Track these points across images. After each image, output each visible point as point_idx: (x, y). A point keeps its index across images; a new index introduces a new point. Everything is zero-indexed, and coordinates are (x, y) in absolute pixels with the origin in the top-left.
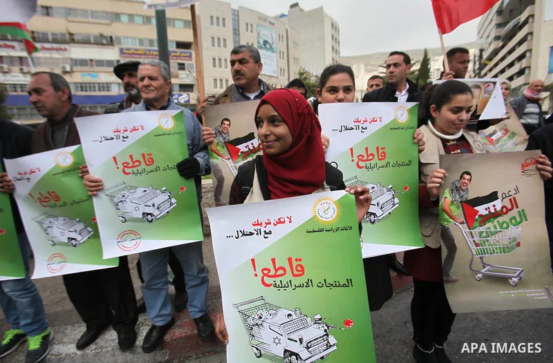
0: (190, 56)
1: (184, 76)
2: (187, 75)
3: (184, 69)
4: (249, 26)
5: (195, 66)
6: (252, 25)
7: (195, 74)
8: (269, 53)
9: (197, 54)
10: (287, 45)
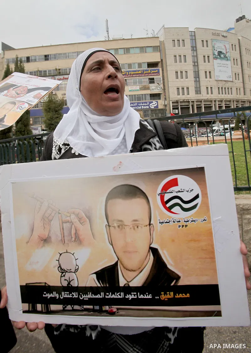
0: (158, 72)
1: (153, 88)
2: (156, 87)
3: (154, 82)
4: (205, 43)
5: (162, 79)
6: (207, 41)
7: (162, 86)
8: (224, 62)
9: (163, 70)
10: (240, 52)
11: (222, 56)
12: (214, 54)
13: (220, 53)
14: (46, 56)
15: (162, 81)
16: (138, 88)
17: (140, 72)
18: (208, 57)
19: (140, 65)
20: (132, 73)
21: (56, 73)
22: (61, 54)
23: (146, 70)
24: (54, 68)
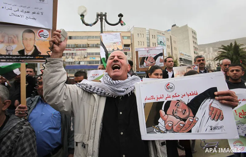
0: (129, 50)
2: (128, 57)
3: (127, 55)
4: (154, 36)
5: (131, 53)
7: (131, 57)
8: (162, 46)
9: (132, 49)
10: (171, 42)
11: (162, 43)
12: (158, 42)
13: (161, 42)
14: (70, 37)
15: (131, 55)
18: (155, 43)
21: (75, 46)
22: (79, 37)
23: (123, 48)
24: (74, 44)
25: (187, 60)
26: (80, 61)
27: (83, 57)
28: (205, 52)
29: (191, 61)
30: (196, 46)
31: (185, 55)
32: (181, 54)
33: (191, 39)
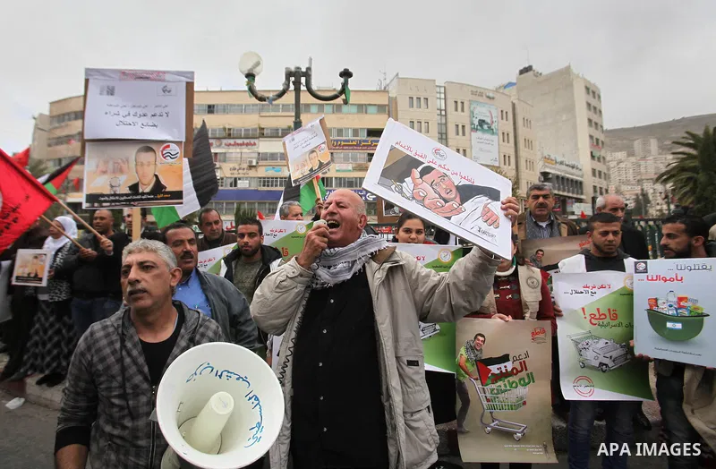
4: (459, 105)
6: (463, 103)
8: (487, 136)
10: (515, 123)
11: (485, 127)
12: (472, 124)
13: (482, 122)
14: (209, 107)
16: (350, 168)
17: (354, 143)
18: (463, 127)
19: (356, 132)
20: (343, 143)
21: (224, 134)
22: (235, 105)
23: (364, 141)
24: (222, 127)
25: (568, 179)
26: (236, 176)
27: (245, 165)
28: (631, 154)
29: (581, 183)
30: (598, 134)
31: (561, 163)
32: (547, 159)
33: (582, 114)
